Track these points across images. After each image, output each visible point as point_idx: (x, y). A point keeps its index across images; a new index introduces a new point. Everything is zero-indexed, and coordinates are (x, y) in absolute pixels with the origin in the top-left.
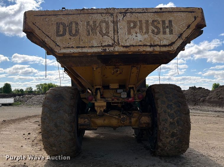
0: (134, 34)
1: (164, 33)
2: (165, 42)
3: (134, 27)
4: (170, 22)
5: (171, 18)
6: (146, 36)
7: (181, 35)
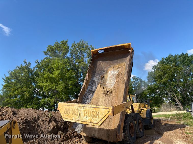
0: (86, 116)
1: (96, 117)
2: (96, 122)
3: (86, 113)
4: (99, 112)
5: (99, 111)
6: (89, 118)
7: (102, 119)
